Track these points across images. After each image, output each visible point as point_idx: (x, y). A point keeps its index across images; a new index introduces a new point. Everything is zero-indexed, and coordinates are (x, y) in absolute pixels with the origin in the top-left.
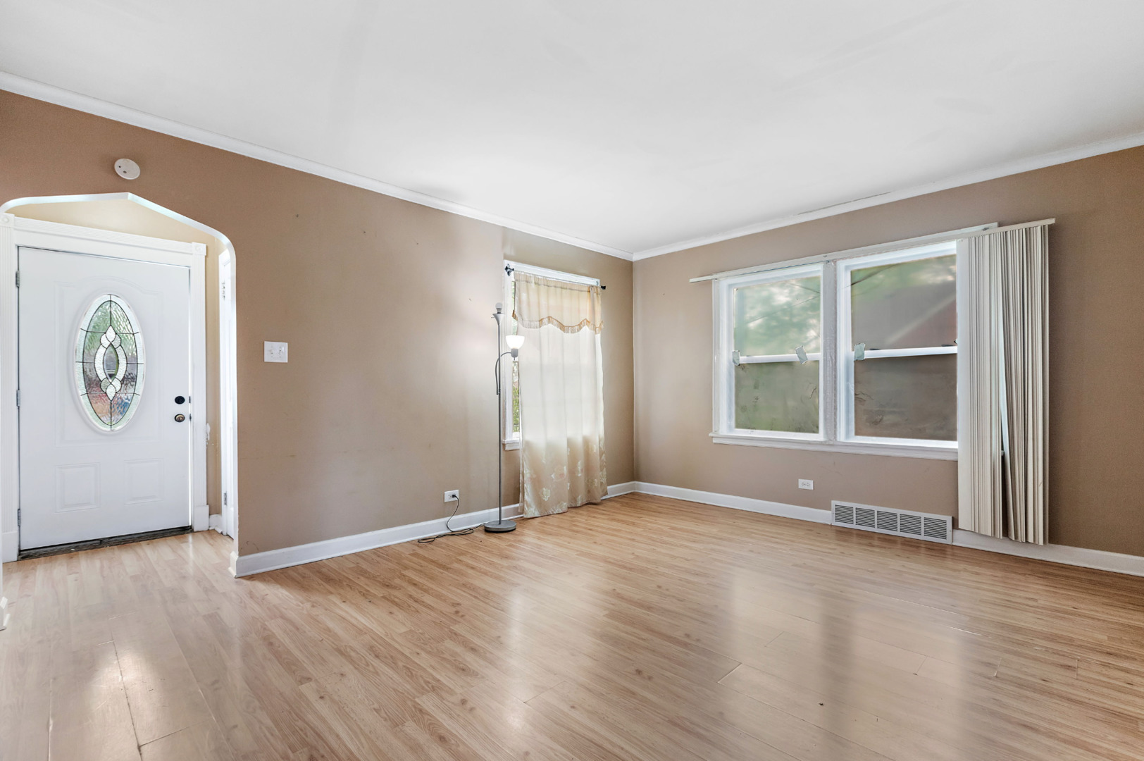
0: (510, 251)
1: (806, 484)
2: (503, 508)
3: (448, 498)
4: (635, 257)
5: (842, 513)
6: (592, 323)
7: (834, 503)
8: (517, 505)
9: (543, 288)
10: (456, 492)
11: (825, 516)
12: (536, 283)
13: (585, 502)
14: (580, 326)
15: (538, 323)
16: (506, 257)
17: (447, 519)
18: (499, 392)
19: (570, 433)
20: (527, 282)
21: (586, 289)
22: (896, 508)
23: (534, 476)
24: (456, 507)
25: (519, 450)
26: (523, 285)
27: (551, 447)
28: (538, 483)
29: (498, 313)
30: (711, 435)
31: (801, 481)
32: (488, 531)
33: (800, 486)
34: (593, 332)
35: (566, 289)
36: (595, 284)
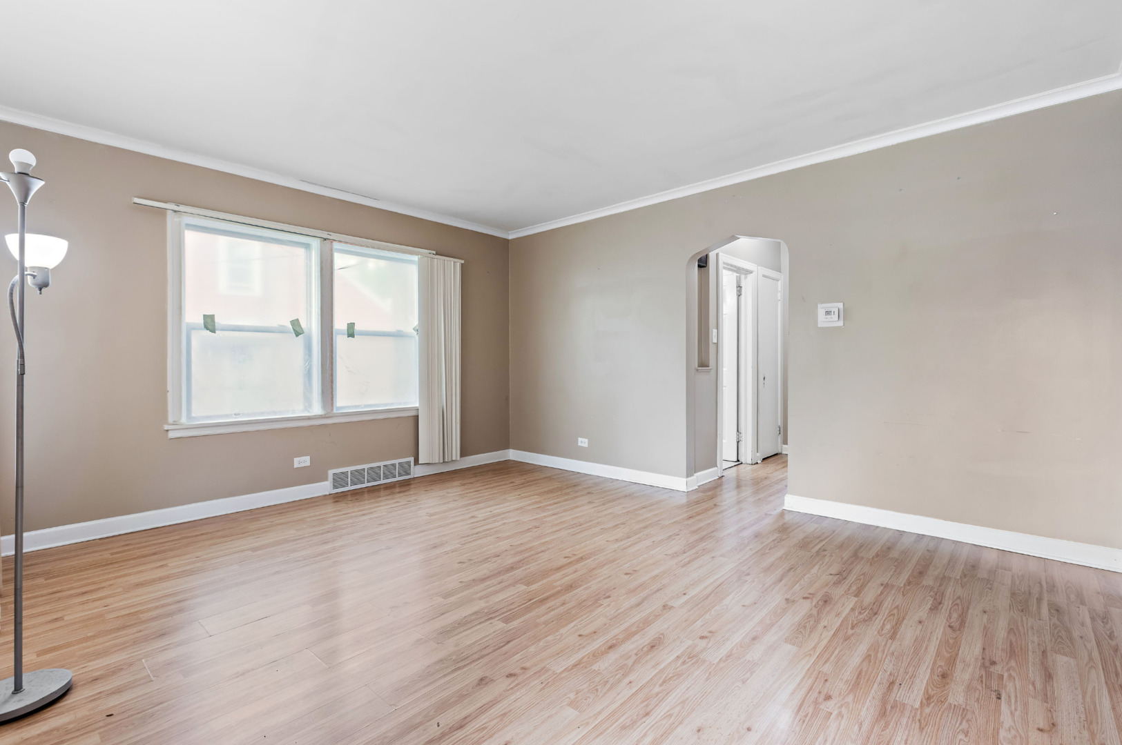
1: (302, 462)
5: (339, 480)
7: (331, 472)
11: (324, 488)
22: (379, 461)
31: (296, 460)
33: (296, 466)
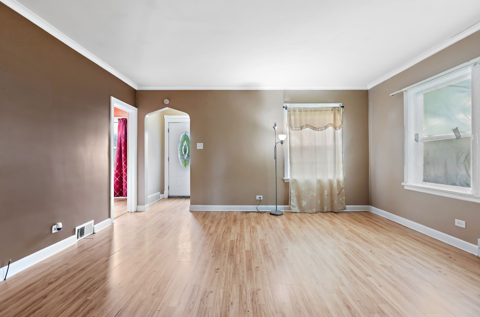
0: (287, 99)
2: (277, 206)
3: (257, 198)
4: (369, 87)
6: (333, 125)
8: (288, 206)
9: (303, 113)
10: (261, 196)
12: (299, 111)
13: (329, 210)
14: (326, 127)
15: (300, 128)
16: (285, 102)
17: (257, 206)
18: (275, 158)
19: (319, 177)
20: (294, 111)
21: (331, 109)
23: (298, 195)
24: (259, 202)
25: (289, 183)
26: (292, 112)
27: (307, 183)
28: (299, 198)
29: (275, 126)
30: (403, 184)
32: (271, 214)
34: (335, 130)
35: (318, 111)
36: (339, 106)
